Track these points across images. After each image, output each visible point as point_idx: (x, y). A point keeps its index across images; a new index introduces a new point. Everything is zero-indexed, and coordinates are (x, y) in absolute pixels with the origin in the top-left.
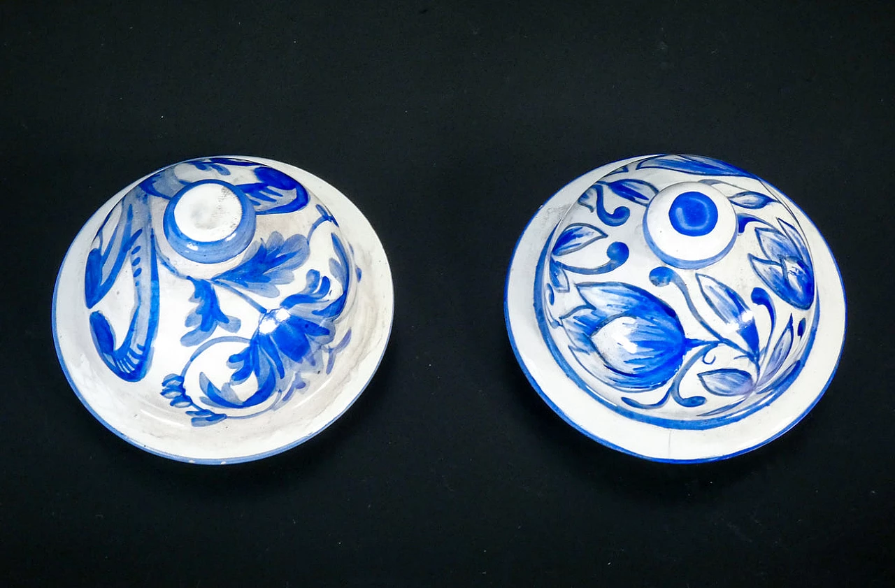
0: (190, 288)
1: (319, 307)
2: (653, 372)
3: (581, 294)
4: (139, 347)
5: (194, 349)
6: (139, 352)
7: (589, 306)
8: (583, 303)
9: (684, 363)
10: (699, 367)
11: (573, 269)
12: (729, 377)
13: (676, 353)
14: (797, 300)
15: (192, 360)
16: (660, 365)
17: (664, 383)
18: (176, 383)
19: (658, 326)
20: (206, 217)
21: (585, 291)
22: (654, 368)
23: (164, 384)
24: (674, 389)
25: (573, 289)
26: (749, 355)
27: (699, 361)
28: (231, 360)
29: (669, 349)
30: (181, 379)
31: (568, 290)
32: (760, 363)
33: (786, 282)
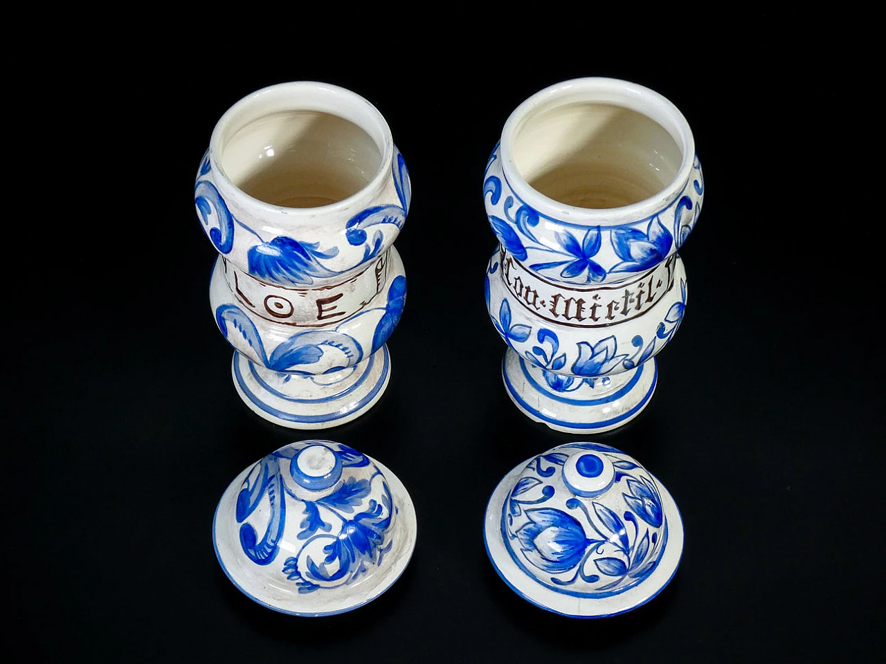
0: (304, 506)
1: (376, 521)
2: (568, 559)
3: (528, 516)
4: (272, 541)
5: (304, 541)
6: (272, 544)
7: (532, 522)
8: (529, 521)
9: (586, 553)
10: (594, 556)
11: (523, 502)
12: (612, 563)
13: (581, 547)
14: (652, 521)
15: (303, 548)
16: (572, 554)
17: (575, 566)
18: (292, 562)
19: (571, 531)
20: (315, 463)
21: (530, 514)
22: (569, 556)
23: (285, 564)
24: (580, 570)
25: (523, 513)
26: (623, 550)
27: (595, 552)
28: (326, 548)
29: (577, 545)
30: (296, 560)
31: (520, 515)
32: (630, 555)
33: (644, 510)
